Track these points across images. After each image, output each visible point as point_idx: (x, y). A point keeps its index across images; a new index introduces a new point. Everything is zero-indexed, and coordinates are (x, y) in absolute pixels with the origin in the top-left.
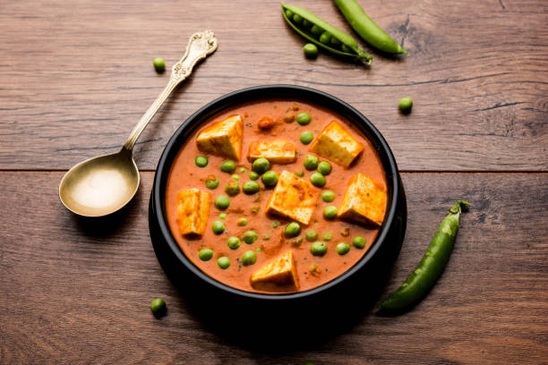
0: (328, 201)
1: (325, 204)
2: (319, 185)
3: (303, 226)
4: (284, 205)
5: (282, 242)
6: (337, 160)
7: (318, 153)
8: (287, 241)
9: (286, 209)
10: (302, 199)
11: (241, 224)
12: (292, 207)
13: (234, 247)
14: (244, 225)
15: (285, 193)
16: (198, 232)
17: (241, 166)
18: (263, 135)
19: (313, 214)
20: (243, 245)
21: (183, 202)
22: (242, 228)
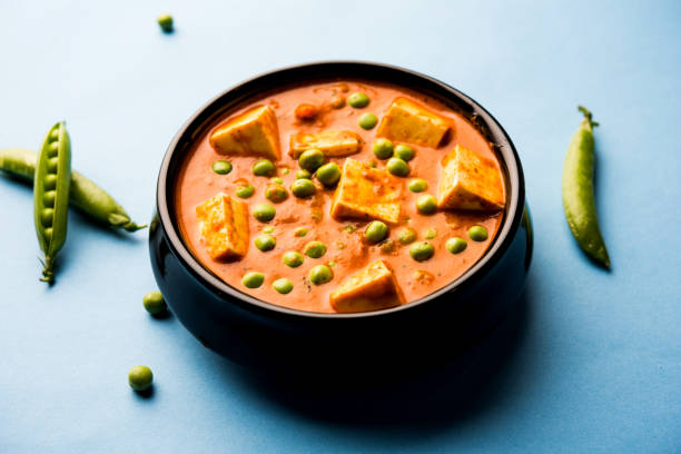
0: (418, 190)
1: (415, 194)
2: (401, 173)
3: (391, 226)
4: (359, 200)
5: (365, 250)
6: (419, 141)
7: (390, 136)
8: (371, 248)
9: (362, 205)
10: (381, 192)
11: (299, 235)
12: (370, 203)
13: (296, 264)
14: (304, 235)
15: (356, 186)
16: (237, 250)
17: (282, 167)
18: (304, 127)
19: (401, 209)
20: (307, 261)
21: (206, 216)
22: (301, 239)
